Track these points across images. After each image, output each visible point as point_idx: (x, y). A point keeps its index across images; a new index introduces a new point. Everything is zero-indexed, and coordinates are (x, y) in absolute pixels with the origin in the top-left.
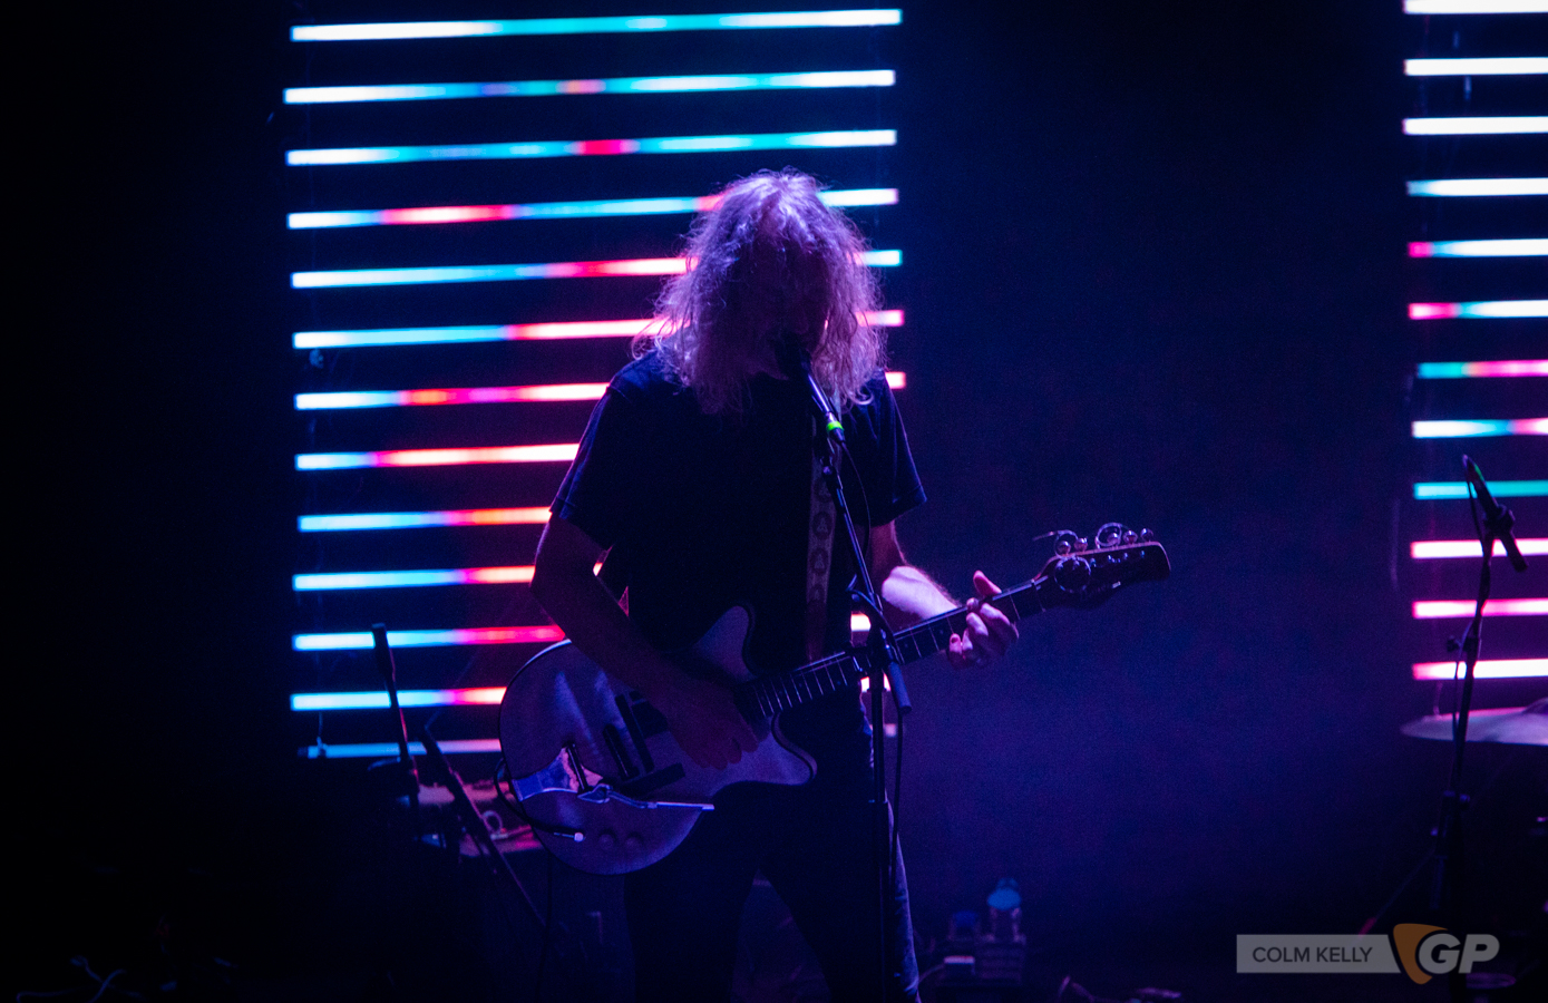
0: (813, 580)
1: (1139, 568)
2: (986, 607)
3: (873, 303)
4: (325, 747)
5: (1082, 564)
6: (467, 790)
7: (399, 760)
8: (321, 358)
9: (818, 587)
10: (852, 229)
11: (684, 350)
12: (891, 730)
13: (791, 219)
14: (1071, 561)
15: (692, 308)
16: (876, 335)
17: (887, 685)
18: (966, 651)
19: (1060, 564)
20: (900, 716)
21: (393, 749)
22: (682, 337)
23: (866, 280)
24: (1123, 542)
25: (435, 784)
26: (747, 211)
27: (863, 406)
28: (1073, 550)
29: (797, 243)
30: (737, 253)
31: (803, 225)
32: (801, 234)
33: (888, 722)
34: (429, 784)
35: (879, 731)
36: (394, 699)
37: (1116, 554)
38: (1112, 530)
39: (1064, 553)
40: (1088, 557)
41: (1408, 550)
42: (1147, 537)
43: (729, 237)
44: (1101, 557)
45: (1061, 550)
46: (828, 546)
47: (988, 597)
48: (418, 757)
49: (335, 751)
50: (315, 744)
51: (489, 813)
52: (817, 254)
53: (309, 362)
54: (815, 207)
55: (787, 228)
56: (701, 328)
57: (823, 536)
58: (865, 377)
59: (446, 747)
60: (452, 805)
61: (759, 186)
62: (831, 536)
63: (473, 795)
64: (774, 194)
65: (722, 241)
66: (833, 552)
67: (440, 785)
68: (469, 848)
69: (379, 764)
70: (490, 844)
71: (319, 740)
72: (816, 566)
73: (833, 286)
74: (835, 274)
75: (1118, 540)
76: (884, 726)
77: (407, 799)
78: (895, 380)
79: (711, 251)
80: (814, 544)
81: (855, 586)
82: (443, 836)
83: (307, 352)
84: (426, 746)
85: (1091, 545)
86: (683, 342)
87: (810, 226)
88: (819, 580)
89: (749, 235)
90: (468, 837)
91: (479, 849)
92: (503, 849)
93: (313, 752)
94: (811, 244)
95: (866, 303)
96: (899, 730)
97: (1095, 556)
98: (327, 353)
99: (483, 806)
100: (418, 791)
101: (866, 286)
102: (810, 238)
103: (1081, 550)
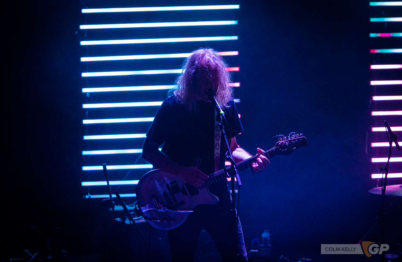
0: (216, 151)
1: (300, 143)
2: (261, 155)
3: (230, 81)
4: (90, 195)
5: (286, 143)
6: (127, 206)
7: (109, 199)
8: (89, 95)
9: (217, 153)
10: (224, 62)
11: (182, 95)
12: (236, 191)
13: (209, 59)
14: (282, 142)
15: (184, 84)
16: (231, 89)
17: (236, 180)
18: (257, 167)
19: (280, 143)
20: (239, 187)
21: (108, 196)
22: (181, 92)
23: (228, 75)
24: (295, 137)
25: (119, 205)
26: (197, 58)
27: (227, 108)
28: (283, 140)
29: (211, 66)
30: (195, 69)
31: (212, 61)
32: (211, 63)
33: (236, 189)
34: (117, 205)
35: (233, 191)
36: (108, 183)
37: (294, 140)
38: (293, 134)
39: (280, 141)
40: (287, 141)
41: (371, 145)
42: (302, 136)
43: (193, 65)
44: (290, 141)
45: (280, 140)
46: (220, 142)
47: (261, 153)
48: (114, 198)
49: (93, 197)
50: (88, 195)
51: (132, 213)
52: (216, 68)
53: (86, 96)
54: (215, 56)
55: (208, 62)
56: (186, 88)
57: (218, 140)
58: (228, 100)
59: (122, 195)
60: (123, 210)
61: (201, 51)
62: (220, 140)
63: (129, 208)
64: (204, 53)
65: (191, 66)
66: (221, 144)
67: (120, 205)
68: (127, 222)
69: (104, 200)
70: (133, 221)
71: (89, 194)
72: (217, 148)
73: (220, 76)
74: (221, 73)
75: (294, 136)
76: (235, 190)
77: (111, 209)
78: (236, 101)
79: (188, 69)
80: (216, 142)
81: (227, 154)
82: (121, 218)
83: (86, 93)
84: (116, 195)
85: (287, 138)
86: (181, 93)
87: (214, 61)
88: (217, 151)
89: (198, 64)
90: (127, 219)
91: (130, 222)
92: (136, 222)
93: (87, 197)
94: (214, 65)
95: (228, 81)
96: (239, 191)
97: (289, 141)
98: (91, 94)
99: (131, 211)
100: (114, 207)
101: (228, 76)
102: (214, 64)
103: (285, 140)
